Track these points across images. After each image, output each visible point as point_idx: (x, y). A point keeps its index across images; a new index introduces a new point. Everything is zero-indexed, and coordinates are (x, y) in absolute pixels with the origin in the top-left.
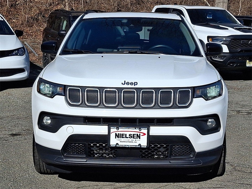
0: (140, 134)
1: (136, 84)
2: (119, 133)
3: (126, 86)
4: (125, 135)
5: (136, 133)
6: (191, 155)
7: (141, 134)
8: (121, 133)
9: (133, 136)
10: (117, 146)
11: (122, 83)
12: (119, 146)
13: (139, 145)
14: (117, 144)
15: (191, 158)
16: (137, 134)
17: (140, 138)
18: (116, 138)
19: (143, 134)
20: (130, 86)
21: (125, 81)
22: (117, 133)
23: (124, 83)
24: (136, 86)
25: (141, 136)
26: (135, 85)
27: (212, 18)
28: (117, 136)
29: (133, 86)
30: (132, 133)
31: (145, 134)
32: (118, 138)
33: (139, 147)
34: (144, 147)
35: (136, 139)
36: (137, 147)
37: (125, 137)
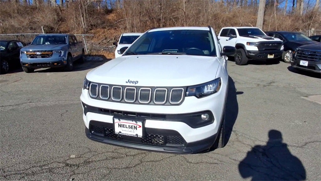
0: (136, 126)
1: (137, 82)
2: (121, 123)
3: (128, 84)
4: (125, 126)
5: (134, 125)
6: (183, 144)
7: (138, 126)
8: (123, 124)
9: (132, 127)
10: (120, 133)
11: (126, 82)
12: (121, 134)
13: (136, 135)
14: (120, 132)
15: (183, 147)
16: (135, 127)
17: (136, 129)
18: (119, 127)
19: (139, 126)
20: (131, 84)
21: (129, 80)
22: (120, 123)
23: (127, 82)
24: (137, 85)
25: (137, 128)
26: (135, 84)
27: (250, 33)
28: (120, 126)
29: (134, 85)
30: (131, 125)
31: (140, 127)
32: (121, 127)
33: (136, 136)
34: (140, 137)
35: (134, 130)
36: (134, 136)
37: (125, 127)
